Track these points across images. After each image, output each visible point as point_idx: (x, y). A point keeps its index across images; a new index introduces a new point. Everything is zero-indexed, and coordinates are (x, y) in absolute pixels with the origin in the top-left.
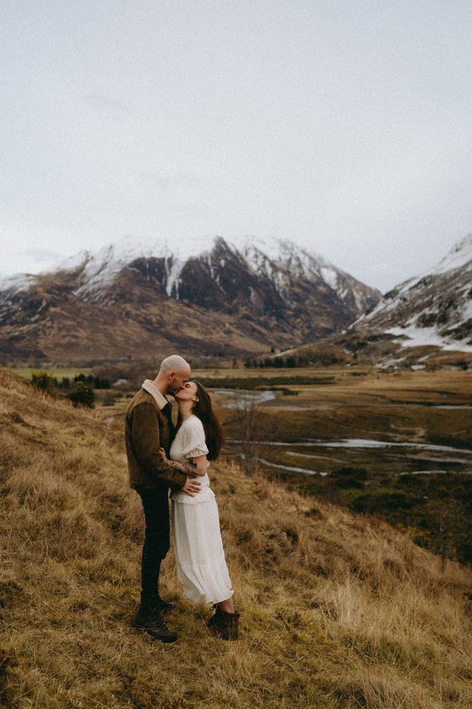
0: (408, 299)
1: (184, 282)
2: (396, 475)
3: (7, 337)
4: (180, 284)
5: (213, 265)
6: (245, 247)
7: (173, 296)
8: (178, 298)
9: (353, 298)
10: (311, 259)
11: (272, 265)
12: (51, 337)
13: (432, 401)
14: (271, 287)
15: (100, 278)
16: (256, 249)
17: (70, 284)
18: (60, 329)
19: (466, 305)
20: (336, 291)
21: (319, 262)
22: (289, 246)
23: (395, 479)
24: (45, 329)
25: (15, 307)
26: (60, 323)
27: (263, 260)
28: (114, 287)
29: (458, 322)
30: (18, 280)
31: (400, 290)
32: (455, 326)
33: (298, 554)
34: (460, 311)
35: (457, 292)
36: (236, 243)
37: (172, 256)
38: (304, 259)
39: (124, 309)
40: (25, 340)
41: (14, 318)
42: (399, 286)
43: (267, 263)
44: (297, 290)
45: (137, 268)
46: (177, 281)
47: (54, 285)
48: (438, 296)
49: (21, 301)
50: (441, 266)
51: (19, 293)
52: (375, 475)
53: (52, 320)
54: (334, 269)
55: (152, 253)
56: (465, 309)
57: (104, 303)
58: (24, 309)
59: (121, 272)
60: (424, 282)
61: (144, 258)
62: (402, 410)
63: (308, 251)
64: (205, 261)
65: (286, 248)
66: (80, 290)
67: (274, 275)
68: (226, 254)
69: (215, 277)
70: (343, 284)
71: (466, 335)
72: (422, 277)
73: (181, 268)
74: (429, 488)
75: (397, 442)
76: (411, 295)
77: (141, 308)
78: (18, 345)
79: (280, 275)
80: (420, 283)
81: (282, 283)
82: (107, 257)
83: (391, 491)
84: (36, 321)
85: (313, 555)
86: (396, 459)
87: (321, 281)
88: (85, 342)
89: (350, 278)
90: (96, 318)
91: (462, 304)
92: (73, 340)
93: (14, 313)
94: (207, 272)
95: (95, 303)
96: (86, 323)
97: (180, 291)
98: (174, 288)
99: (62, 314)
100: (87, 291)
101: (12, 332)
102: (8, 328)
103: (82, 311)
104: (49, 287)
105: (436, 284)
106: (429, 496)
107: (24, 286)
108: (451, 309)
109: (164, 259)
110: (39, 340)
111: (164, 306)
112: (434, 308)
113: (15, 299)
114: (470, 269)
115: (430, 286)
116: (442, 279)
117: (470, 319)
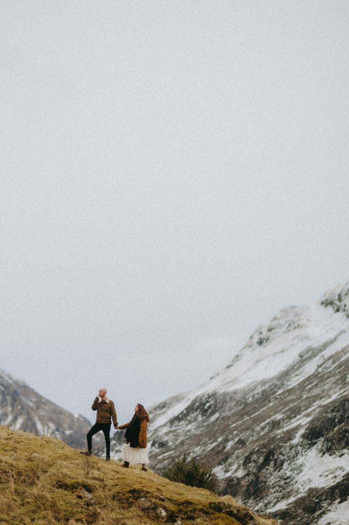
0: (170, 444)
19: (300, 460)
29: (283, 498)
32: (282, 506)
34: (288, 474)
35: (277, 431)
48: (236, 439)
50: (232, 373)
56: (300, 469)
60: (201, 407)
70: (13, 405)
72: (192, 397)
76: (177, 436)
80: (190, 409)
89: (27, 390)
91: (292, 459)
105: (227, 413)
108: (271, 468)
112: (234, 467)
114: (293, 382)
115: (213, 418)
116: (238, 403)
117: (311, 491)
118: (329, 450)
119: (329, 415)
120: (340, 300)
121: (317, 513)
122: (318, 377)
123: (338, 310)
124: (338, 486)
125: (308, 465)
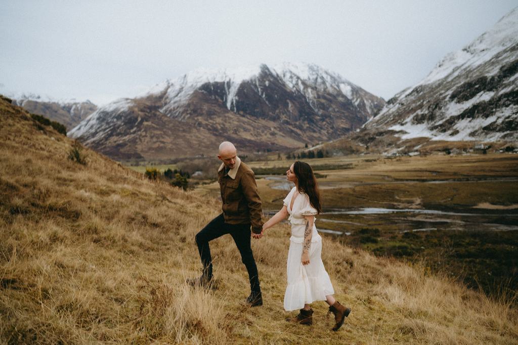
0: (405, 104)
1: (239, 99)
2: (401, 232)
3: (114, 144)
4: (236, 100)
5: (260, 85)
6: (283, 71)
7: (232, 109)
8: (235, 111)
9: (364, 105)
10: (332, 77)
11: (303, 83)
12: (145, 143)
13: (425, 178)
14: (303, 99)
15: (179, 98)
16: (291, 72)
17: (157, 104)
18: (152, 137)
19: (448, 106)
20: (351, 100)
21: (338, 79)
22: (315, 68)
23: (400, 236)
24: (141, 138)
25: (119, 123)
26: (151, 133)
27: (297, 80)
28: (189, 105)
29: (442, 119)
30: (121, 103)
31: (399, 97)
32: (441, 122)
33: (355, 274)
34: (444, 111)
35: (441, 97)
36: (277, 69)
37: (230, 80)
38: (327, 78)
39: (197, 121)
40: (127, 146)
41: (119, 131)
42: (398, 94)
43: (300, 82)
44: (323, 101)
45: (206, 91)
46: (234, 98)
47: (146, 106)
48: (427, 101)
49: (123, 118)
50: (428, 78)
51: (121, 113)
52: (385, 233)
53: (146, 131)
54: (349, 84)
55: (215, 79)
56: (448, 109)
57: (182, 117)
58: (125, 124)
59: (193, 94)
60: (416, 90)
61: (209, 83)
62: (403, 185)
63: (330, 71)
64: (254, 83)
65: (313, 70)
66: (164, 108)
67: (305, 91)
68: (269, 76)
69: (262, 94)
70: (356, 93)
71: (449, 129)
73: (237, 88)
74: (425, 240)
75: (401, 209)
76: (407, 100)
77: (208, 119)
78: (122, 150)
79: (310, 90)
80: (413, 91)
81: (311, 96)
82: (183, 83)
83: (398, 244)
84: (134, 132)
85: (364, 275)
86: (400, 221)
87: (340, 93)
88: (170, 146)
89: (361, 89)
90: (178, 128)
91: (445, 106)
92: (162, 145)
93: (118, 128)
94: (256, 91)
95: (176, 117)
96: (170, 132)
97: (237, 107)
98: (232, 103)
99: (153, 127)
100: (170, 109)
101: (117, 141)
102: (114, 138)
103: (167, 123)
104: (142, 107)
105: (425, 92)
106: (425, 247)
107: (124, 107)
108: (437, 109)
109: (224, 83)
110: (137, 146)
111: (225, 117)
112: (425, 110)
113: (119, 117)
114: (450, 79)
115: (421, 94)
116: (430, 88)
117: (451, 117)
118: (459, 102)
119: (459, 90)
120: (469, 48)
121: (453, 125)
122: (459, 77)
123: (468, 52)
124: (461, 115)
125: (451, 107)
